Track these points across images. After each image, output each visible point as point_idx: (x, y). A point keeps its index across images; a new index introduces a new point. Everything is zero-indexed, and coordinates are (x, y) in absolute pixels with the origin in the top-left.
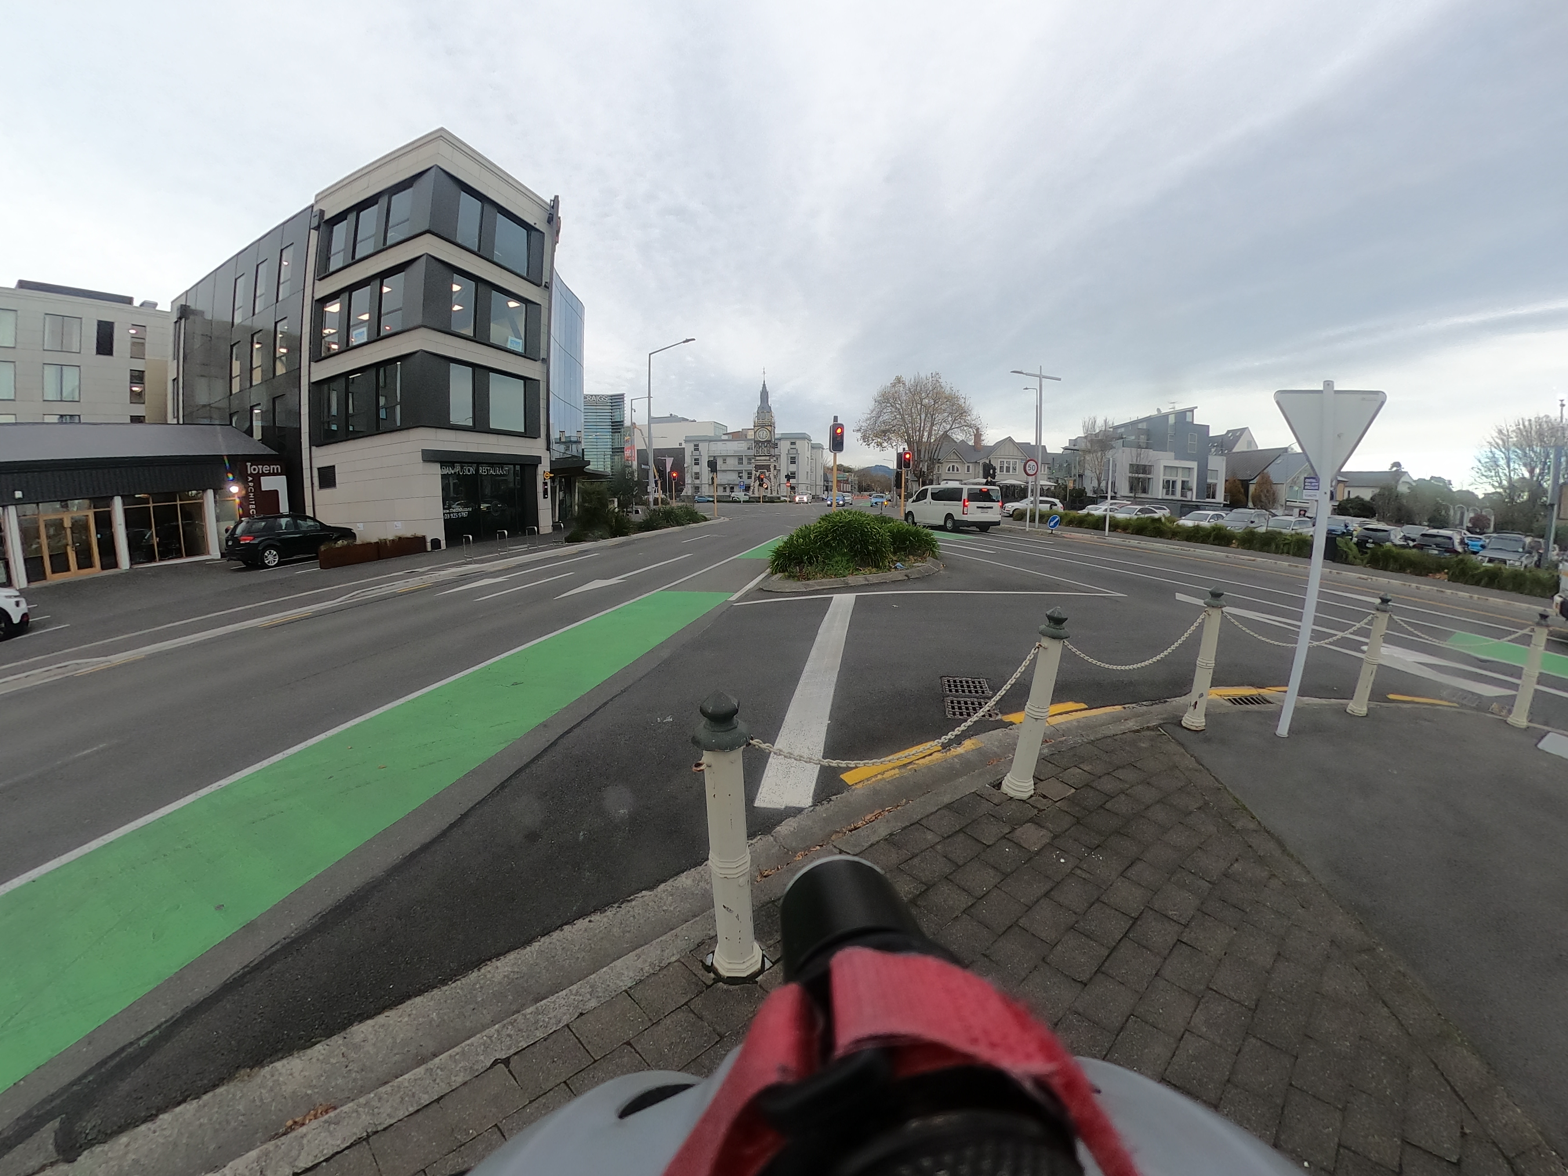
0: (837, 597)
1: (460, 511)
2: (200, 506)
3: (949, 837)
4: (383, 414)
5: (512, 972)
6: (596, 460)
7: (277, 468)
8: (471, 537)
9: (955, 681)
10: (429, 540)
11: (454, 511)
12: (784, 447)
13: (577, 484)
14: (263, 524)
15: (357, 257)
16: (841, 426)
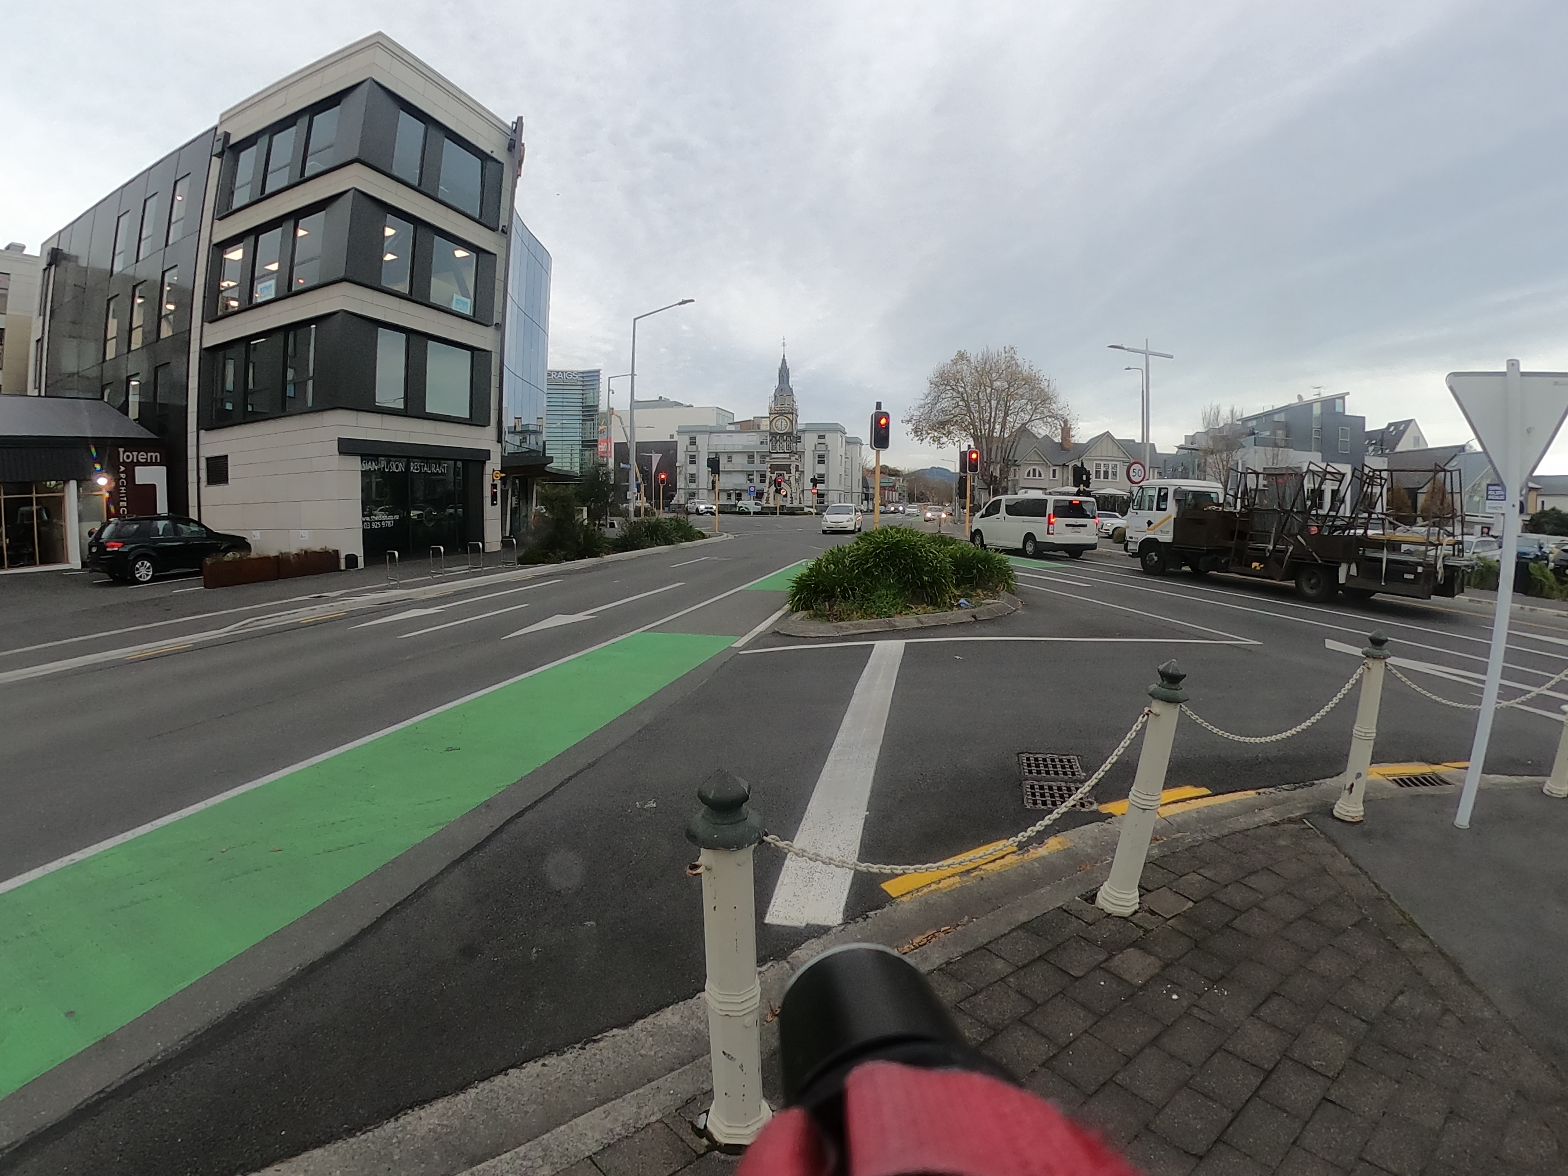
0: (879, 644)
1: (384, 519)
2: (60, 501)
3: (1024, 966)
4: (290, 391)
5: (439, 1125)
6: (560, 455)
7: (156, 457)
8: (396, 553)
9: (1036, 759)
10: (343, 555)
11: (376, 518)
12: (809, 441)
13: (535, 485)
14: (135, 527)
15: (268, 191)
16: (886, 416)
